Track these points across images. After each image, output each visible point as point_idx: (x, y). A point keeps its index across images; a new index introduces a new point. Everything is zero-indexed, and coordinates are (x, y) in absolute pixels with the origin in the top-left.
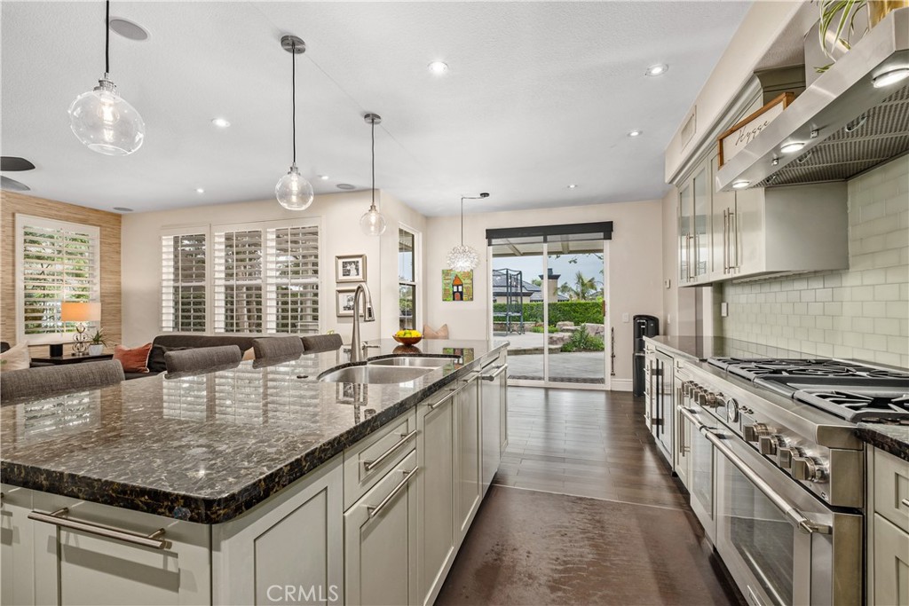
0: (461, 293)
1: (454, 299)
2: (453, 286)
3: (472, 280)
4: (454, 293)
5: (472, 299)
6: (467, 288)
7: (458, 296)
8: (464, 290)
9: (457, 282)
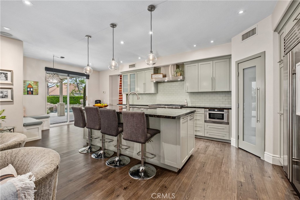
0: (32, 92)
1: (28, 94)
2: (27, 88)
3: (38, 86)
4: (28, 91)
5: (38, 94)
6: (35, 90)
7: (31, 93)
8: (34, 90)
9: (30, 86)
